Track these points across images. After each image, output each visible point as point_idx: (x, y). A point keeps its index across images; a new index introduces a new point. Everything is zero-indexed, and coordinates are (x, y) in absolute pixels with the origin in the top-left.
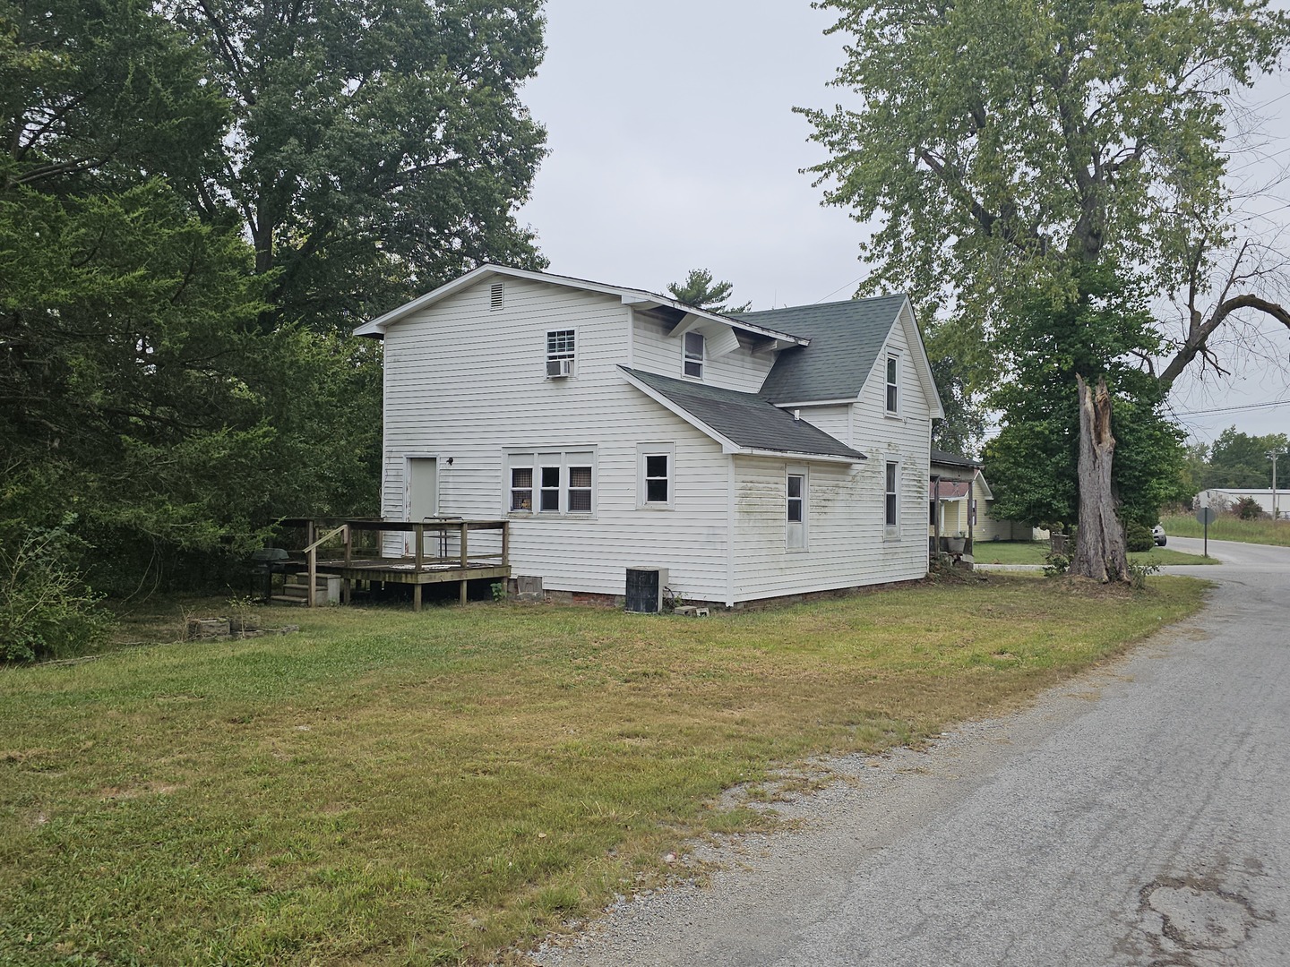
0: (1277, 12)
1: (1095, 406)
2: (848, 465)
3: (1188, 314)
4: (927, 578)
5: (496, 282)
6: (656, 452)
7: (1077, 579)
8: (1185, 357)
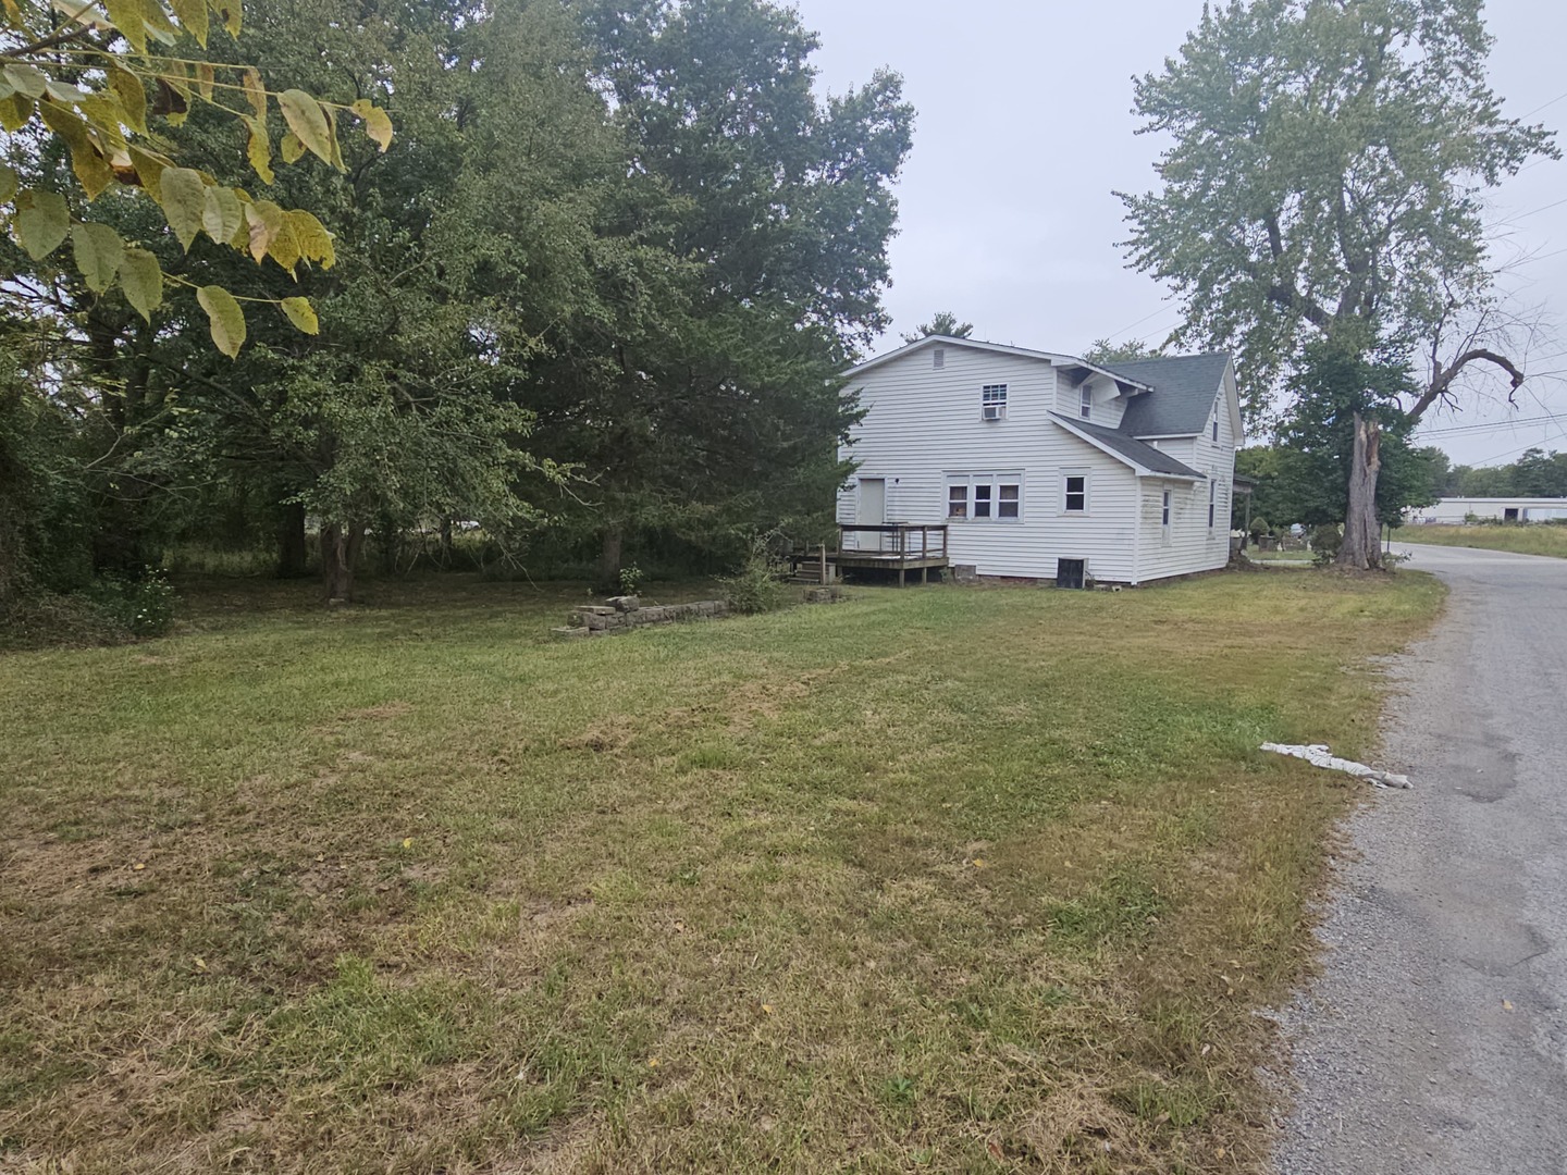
0: (1526, 128)
1: (1368, 437)
2: (1192, 483)
3: (1432, 365)
4: (1227, 567)
5: (939, 348)
6: (1076, 474)
7: (1347, 567)
8: (1430, 397)
